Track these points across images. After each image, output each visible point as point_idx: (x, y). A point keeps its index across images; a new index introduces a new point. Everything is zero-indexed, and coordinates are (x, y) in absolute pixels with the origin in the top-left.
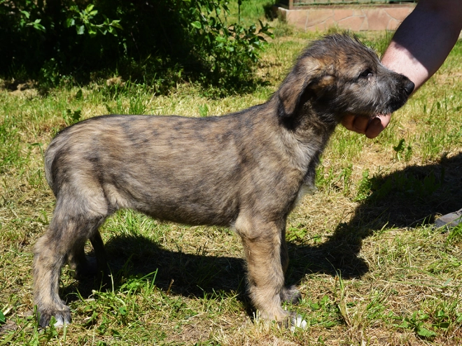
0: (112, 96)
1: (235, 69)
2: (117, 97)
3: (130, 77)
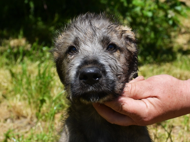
2: (22, 60)
3: (37, 39)
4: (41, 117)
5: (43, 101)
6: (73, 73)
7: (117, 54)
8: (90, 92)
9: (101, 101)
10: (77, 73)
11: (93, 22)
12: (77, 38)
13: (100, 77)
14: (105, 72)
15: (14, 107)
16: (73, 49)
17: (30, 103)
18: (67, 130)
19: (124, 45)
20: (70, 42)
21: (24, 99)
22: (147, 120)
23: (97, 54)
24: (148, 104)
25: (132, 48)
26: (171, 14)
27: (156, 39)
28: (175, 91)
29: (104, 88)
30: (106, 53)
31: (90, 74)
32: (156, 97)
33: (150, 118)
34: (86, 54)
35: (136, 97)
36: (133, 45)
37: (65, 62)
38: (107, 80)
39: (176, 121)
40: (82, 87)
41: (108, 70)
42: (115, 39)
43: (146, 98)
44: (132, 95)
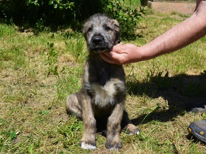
0: (68, 37)
1: (126, 29)
2: (70, 38)
3: (77, 29)
4: (78, 61)
5: (79, 55)
6: (90, 39)
7: (110, 31)
8: (97, 48)
9: (103, 52)
10: (92, 39)
11: (100, 17)
12: (92, 24)
13: (101, 41)
14: (104, 39)
15: (67, 57)
16: (90, 29)
17: (73, 56)
18: (88, 64)
19: (113, 28)
20: (90, 26)
21: (71, 54)
22: (121, 63)
23: (101, 31)
24: (123, 56)
25: (118, 29)
26: (135, 19)
27: (127, 30)
28: (135, 51)
29: (103, 46)
30: (105, 31)
31: (97, 40)
32: (126, 53)
33: (123, 62)
34: (96, 31)
35: (117, 52)
36: (118, 28)
37: (87, 35)
38: (105, 42)
39: (135, 64)
40: (94, 46)
41: (105, 38)
42: (109, 25)
43: (122, 53)
44: (116, 51)
